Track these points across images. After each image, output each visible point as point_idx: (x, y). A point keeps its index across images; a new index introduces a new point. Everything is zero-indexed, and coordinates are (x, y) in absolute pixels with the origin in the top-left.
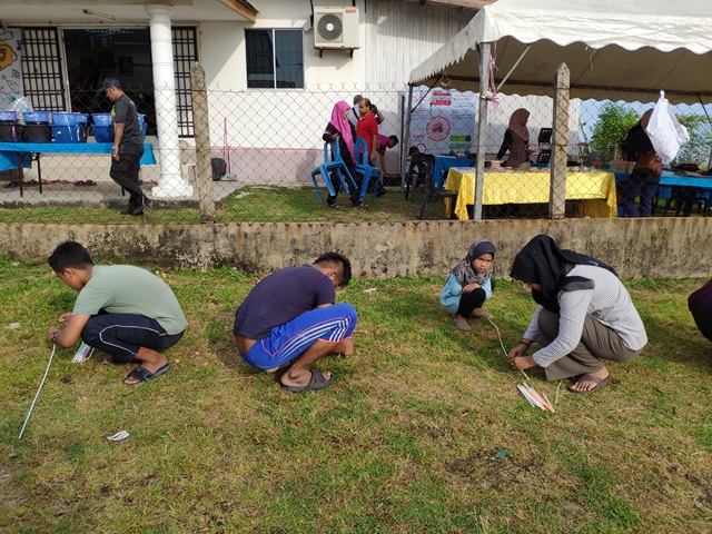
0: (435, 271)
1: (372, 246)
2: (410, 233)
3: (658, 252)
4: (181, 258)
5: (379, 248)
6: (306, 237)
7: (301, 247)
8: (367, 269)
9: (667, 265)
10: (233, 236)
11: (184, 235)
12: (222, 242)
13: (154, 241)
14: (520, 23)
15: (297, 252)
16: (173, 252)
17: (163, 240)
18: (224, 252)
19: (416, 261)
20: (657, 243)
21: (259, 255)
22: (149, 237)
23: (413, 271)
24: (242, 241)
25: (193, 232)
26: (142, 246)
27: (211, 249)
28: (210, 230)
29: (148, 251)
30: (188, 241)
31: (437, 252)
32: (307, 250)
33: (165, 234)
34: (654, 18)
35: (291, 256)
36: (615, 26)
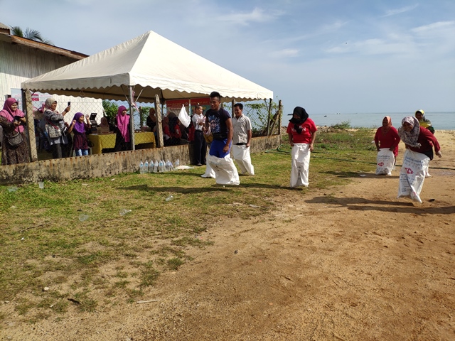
0: (128, 170)
1: (105, 163)
4: (25, 179)
5: (108, 164)
6: (79, 162)
7: (77, 167)
10: (48, 166)
11: (26, 168)
12: (43, 169)
13: (11, 173)
15: (76, 169)
16: (20, 177)
17: (15, 172)
18: (44, 174)
19: (121, 168)
21: (60, 173)
22: (8, 171)
23: (121, 172)
24: (52, 168)
25: (29, 166)
26: (5, 176)
27: (38, 173)
28: (37, 164)
29: (8, 178)
30: (27, 171)
31: (128, 163)
32: (80, 168)
33: (16, 169)
34: (176, 81)
35: (73, 172)
36: (167, 83)
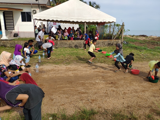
3: (56, 44)
9: (58, 46)
20: (56, 43)
21: (6, 45)
24: (4, 43)
34: (53, 16)
35: (10, 45)
36: (49, 17)
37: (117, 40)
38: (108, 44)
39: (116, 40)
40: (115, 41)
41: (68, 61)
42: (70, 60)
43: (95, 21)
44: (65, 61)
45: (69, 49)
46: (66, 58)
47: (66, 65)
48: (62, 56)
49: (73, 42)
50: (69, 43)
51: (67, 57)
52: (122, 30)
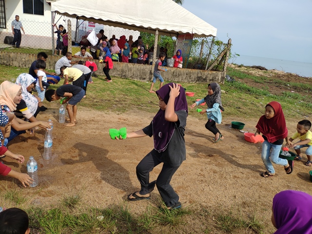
1: (22, 59)
2: (31, 57)
8: (20, 65)
14: (60, 8)
34: (93, 11)
36: (84, 11)
37: (214, 72)
38: (198, 77)
39: (212, 71)
40: (210, 73)
41: (121, 104)
42: (126, 104)
43: (177, 29)
44: (116, 104)
45: (121, 80)
46: (117, 99)
47: (117, 112)
48: (108, 95)
49: (130, 66)
50: (121, 68)
51: (119, 96)
52: (226, 54)
